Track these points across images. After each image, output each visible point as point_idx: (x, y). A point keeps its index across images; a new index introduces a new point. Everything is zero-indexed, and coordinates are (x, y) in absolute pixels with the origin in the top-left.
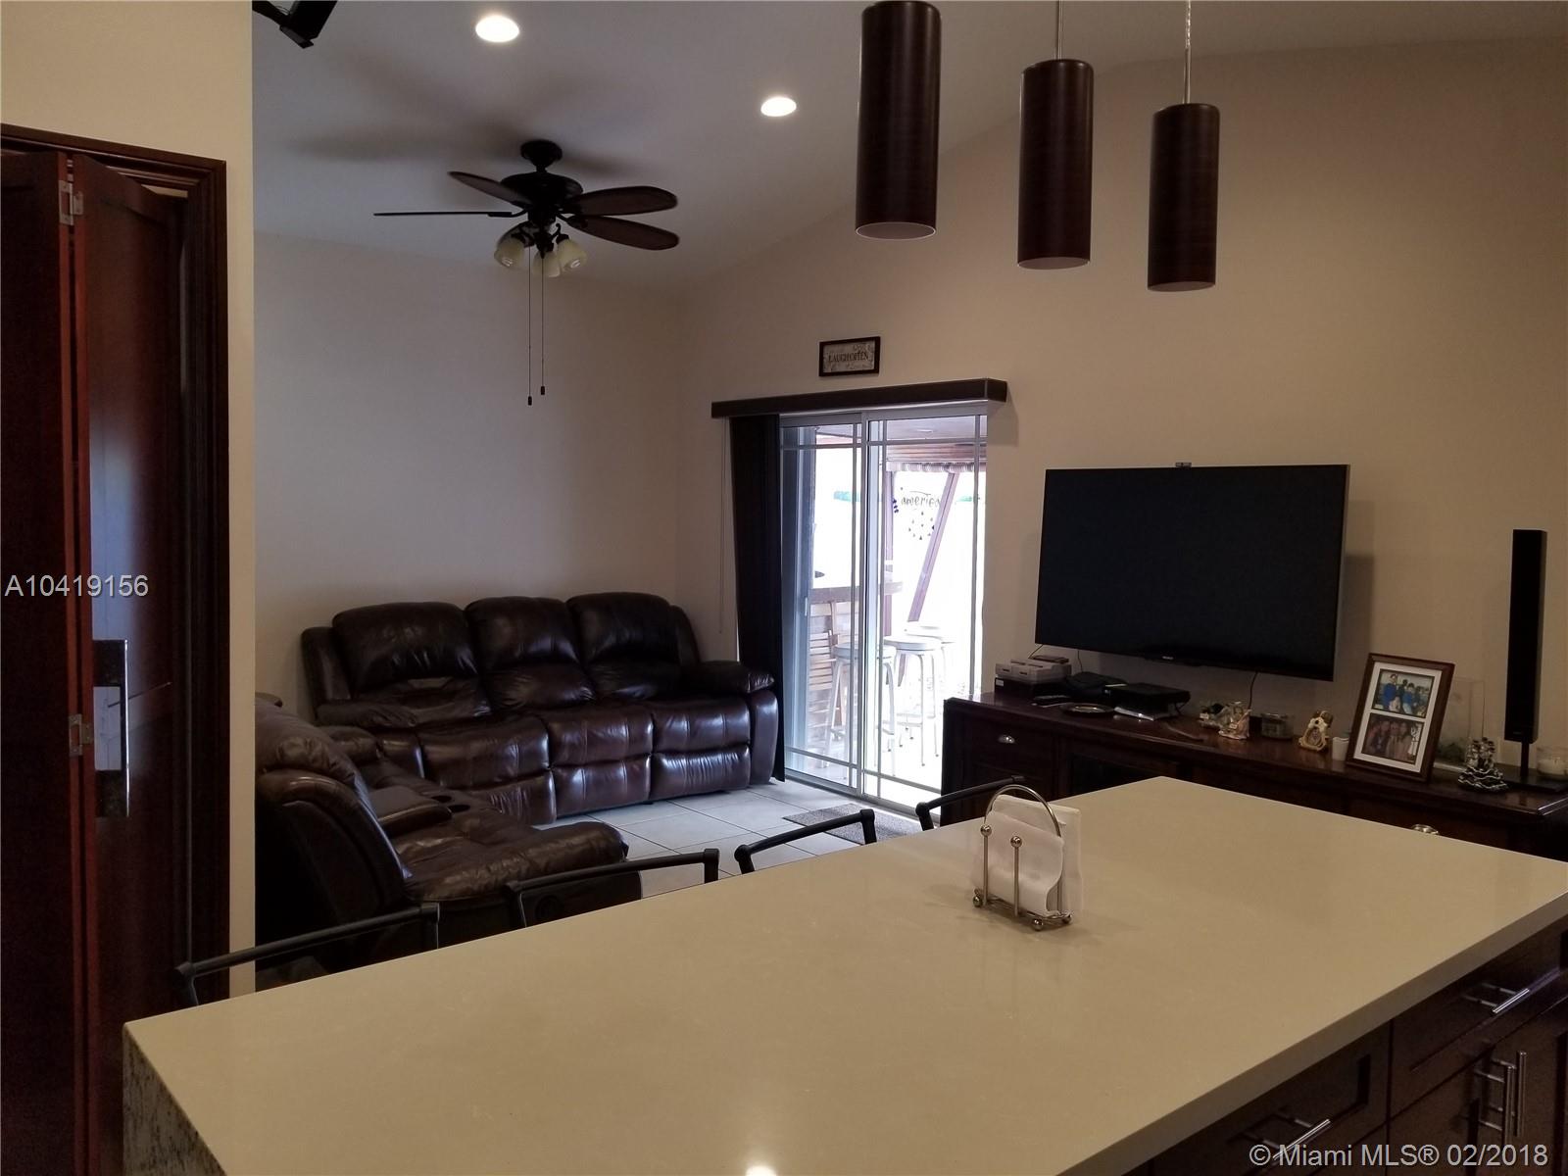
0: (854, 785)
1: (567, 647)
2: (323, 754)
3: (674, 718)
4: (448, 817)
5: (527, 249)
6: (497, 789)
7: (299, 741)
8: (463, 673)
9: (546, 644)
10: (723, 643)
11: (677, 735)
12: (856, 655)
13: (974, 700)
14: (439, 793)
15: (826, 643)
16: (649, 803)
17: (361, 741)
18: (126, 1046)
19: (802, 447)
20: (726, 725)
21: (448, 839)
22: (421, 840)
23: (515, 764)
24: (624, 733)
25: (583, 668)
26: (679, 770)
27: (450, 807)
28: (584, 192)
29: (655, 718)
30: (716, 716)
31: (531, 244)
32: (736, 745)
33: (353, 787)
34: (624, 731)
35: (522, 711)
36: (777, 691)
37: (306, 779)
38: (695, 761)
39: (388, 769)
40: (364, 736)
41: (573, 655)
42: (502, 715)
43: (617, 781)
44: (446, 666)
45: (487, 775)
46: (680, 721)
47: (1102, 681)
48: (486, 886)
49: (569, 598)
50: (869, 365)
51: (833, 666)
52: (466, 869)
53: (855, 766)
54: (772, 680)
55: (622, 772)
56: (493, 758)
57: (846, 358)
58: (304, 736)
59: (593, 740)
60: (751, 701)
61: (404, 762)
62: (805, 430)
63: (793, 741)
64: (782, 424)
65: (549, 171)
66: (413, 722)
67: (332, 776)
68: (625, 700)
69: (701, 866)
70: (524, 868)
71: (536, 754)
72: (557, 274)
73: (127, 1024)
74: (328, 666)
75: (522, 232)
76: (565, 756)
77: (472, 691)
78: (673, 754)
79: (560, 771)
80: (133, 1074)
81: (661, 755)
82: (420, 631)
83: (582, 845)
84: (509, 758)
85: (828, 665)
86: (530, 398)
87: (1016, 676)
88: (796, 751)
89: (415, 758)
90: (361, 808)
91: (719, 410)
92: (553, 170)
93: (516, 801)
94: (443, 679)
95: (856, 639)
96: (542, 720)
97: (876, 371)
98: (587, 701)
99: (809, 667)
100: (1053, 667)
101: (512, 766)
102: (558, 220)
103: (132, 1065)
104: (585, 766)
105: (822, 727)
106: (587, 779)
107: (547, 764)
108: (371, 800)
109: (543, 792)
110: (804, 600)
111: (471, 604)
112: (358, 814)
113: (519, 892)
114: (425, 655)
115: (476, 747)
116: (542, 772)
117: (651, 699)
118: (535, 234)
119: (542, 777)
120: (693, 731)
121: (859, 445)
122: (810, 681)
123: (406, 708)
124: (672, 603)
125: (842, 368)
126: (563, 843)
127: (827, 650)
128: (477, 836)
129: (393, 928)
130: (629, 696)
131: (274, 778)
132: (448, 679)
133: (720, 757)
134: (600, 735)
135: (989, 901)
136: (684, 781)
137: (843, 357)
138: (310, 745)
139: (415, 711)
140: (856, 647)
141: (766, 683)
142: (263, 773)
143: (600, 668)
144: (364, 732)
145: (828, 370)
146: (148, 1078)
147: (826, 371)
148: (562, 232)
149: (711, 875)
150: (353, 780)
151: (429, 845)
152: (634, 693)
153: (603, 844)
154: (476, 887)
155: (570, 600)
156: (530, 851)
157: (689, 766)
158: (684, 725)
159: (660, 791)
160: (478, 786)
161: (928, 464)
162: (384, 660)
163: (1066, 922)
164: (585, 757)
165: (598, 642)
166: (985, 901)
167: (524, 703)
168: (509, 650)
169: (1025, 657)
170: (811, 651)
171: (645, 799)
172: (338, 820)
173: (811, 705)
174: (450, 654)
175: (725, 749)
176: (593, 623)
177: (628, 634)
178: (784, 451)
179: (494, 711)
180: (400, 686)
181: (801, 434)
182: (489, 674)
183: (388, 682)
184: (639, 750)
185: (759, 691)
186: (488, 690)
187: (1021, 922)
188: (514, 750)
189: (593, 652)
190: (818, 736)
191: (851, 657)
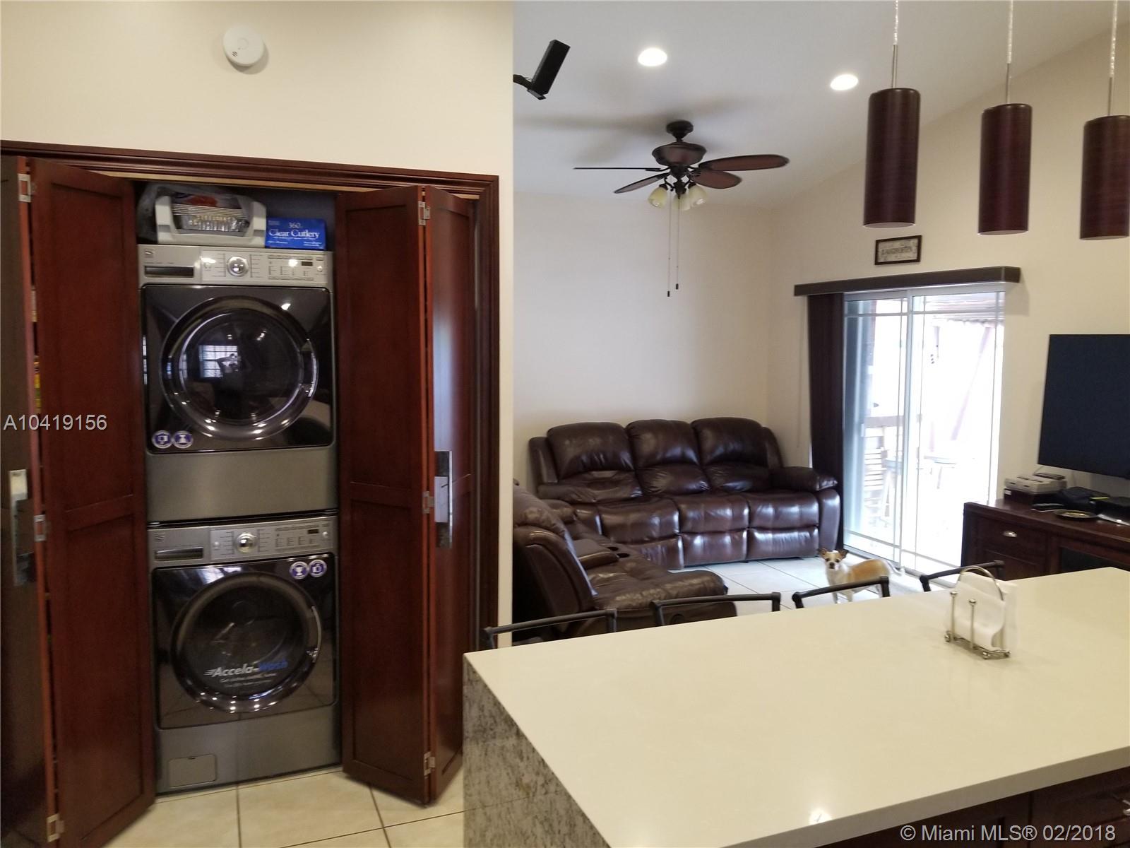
1: (691, 454)
2: (547, 517)
3: (764, 505)
4: (617, 560)
5: (668, 193)
6: (646, 545)
7: (535, 509)
8: (624, 469)
9: (677, 451)
10: (801, 455)
11: (765, 517)
12: (899, 465)
13: (990, 506)
14: (611, 545)
15: (879, 456)
16: (746, 562)
17: (565, 509)
18: (465, 666)
19: (861, 315)
20: (801, 513)
21: (616, 574)
22: (600, 573)
23: (657, 529)
25: (703, 467)
26: (767, 542)
27: (618, 554)
29: (751, 505)
30: (793, 505)
31: (671, 191)
32: (808, 526)
33: (563, 537)
34: (729, 512)
35: (662, 495)
36: (839, 490)
37: (539, 533)
38: (778, 535)
39: (581, 528)
40: (566, 507)
41: (695, 459)
42: (648, 497)
43: (724, 545)
44: (615, 465)
45: (639, 536)
46: (768, 507)
47: (1090, 494)
48: (641, 604)
49: (693, 420)
50: (913, 256)
51: (883, 473)
52: (629, 593)
53: (896, 546)
54: (836, 482)
55: (727, 539)
56: (642, 525)
57: (896, 251)
58: (535, 506)
59: (708, 517)
60: (819, 496)
61: (590, 524)
62: (864, 304)
63: (851, 525)
64: (845, 299)
65: (684, 141)
66: (595, 499)
67: (553, 531)
68: (729, 491)
69: (770, 602)
70: (663, 595)
71: (671, 523)
72: (687, 208)
73: (466, 656)
74: (544, 462)
76: (689, 526)
77: (630, 481)
78: (763, 529)
79: (686, 536)
81: (753, 529)
82: (598, 441)
83: (699, 584)
84: (653, 525)
85: (881, 472)
86: (669, 292)
87: (1020, 488)
88: (853, 533)
89: (596, 523)
90: (569, 551)
91: (799, 290)
92: (687, 139)
93: (658, 553)
94: (612, 472)
95: (900, 454)
96: (675, 502)
97: (918, 260)
98: (703, 491)
99: (864, 473)
100: (1052, 482)
101: (655, 530)
102: (690, 173)
103: (468, 674)
104: (702, 534)
105: (875, 518)
106: (704, 543)
107: (677, 531)
108: (575, 546)
109: (675, 549)
110: (861, 426)
111: (629, 424)
112: (567, 554)
113: (660, 607)
114: (602, 456)
115: (633, 517)
116: (675, 536)
117: (749, 491)
118: (674, 183)
119: (675, 539)
120: (777, 515)
121: (905, 314)
122: (865, 483)
123: (589, 490)
124: (764, 425)
125: (892, 258)
126: (687, 583)
127: (879, 461)
128: (633, 573)
129: (590, 620)
130: (733, 489)
131: (522, 530)
132: (616, 472)
133: (795, 534)
134: (712, 514)
135: (955, 639)
136: (770, 548)
137: (893, 251)
138: (541, 512)
139: (596, 492)
140: (900, 460)
141: (831, 484)
143: (713, 469)
144: (566, 504)
145: (881, 260)
147: (879, 261)
148: (692, 181)
149: (776, 607)
150: (564, 535)
151: (606, 576)
152: (737, 486)
153: (712, 585)
154: (634, 604)
155: (693, 422)
156: (667, 585)
157: (774, 539)
158: (770, 511)
159: (753, 554)
160: (633, 542)
161: (968, 320)
162: (578, 458)
163: (1006, 655)
164: (702, 528)
165: (712, 451)
166: (952, 638)
167: (663, 490)
168: (653, 455)
169: (1029, 474)
170: (866, 462)
171: (743, 558)
172: (556, 557)
173: (866, 500)
174: (616, 456)
175: (800, 529)
176: (709, 438)
177: (734, 446)
178: (849, 319)
179: (644, 494)
180: (586, 476)
181: (861, 306)
182: (641, 470)
183: (580, 473)
184: (738, 525)
185: (825, 489)
186: (640, 480)
187: (974, 653)
188: (656, 521)
189: (708, 458)
190: (870, 523)
191: (896, 467)
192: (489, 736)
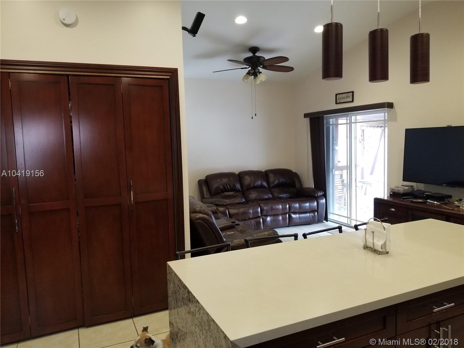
0: (349, 223)
1: (265, 184)
2: (204, 209)
3: (295, 203)
4: (234, 227)
5: (251, 77)
6: (247, 221)
7: (199, 206)
8: (238, 191)
9: (259, 183)
10: (309, 182)
11: (296, 208)
12: (348, 185)
13: (385, 199)
14: (232, 221)
15: (341, 182)
16: (288, 227)
17: (213, 207)
18: (168, 267)
19: (331, 125)
20: (310, 206)
21: (235, 232)
22: (228, 232)
23: (252, 215)
24: (281, 207)
25: (270, 189)
26: (296, 218)
27: (235, 224)
28: (266, 59)
29: (289, 203)
30: (307, 203)
31: (252, 75)
32: (313, 211)
33: (212, 218)
34: (280, 207)
35: (253, 201)
36: (325, 196)
37: (201, 215)
38: (301, 215)
39: (220, 215)
41: (266, 186)
42: (247, 202)
43: (279, 220)
44: (234, 189)
45: (244, 218)
46: (296, 204)
47: (424, 192)
50: (350, 100)
51: (343, 189)
52: (239, 239)
53: (349, 218)
54: (323, 193)
55: (280, 218)
56: (245, 213)
57: (344, 98)
58: (200, 205)
59: (272, 209)
60: (317, 199)
61: (224, 213)
62: (332, 120)
63: (330, 210)
64: (325, 118)
65: (256, 55)
66: (226, 203)
67: (207, 215)
68: (281, 198)
71: (257, 212)
72: (259, 83)
73: (168, 262)
74: (205, 189)
75: (250, 72)
76: (265, 213)
77: (240, 195)
78: (295, 213)
79: (264, 217)
80: (169, 272)
81: (291, 213)
82: (227, 180)
83: (267, 234)
84: (250, 213)
85: (342, 189)
86: (252, 117)
87: (396, 191)
88: (331, 213)
89: (226, 212)
90: (213, 222)
91: (306, 116)
92: (257, 54)
93: (252, 224)
94: (233, 192)
95: (349, 181)
96: (258, 203)
97: (353, 101)
98: (271, 199)
99: (335, 189)
100: (408, 188)
101: (251, 215)
102: (259, 68)
103: (169, 270)
104: (270, 216)
105: (340, 207)
106: (271, 219)
107: (260, 215)
108: (216, 221)
109: (260, 222)
110: (333, 170)
111: (239, 173)
112: (212, 224)
113: (249, 241)
114: (228, 186)
115: (242, 210)
116: (259, 217)
117: (288, 198)
118: (253, 72)
119: (259, 219)
120: (300, 207)
121: (348, 124)
122: (336, 193)
123: (223, 200)
124: (294, 171)
125: (342, 101)
127: (341, 184)
128: (241, 231)
131: (194, 215)
132: (234, 192)
133: (308, 215)
134: (274, 207)
136: (298, 221)
137: (343, 98)
138: (201, 207)
139: (226, 201)
140: (349, 183)
141: (321, 194)
142: (191, 214)
143: (274, 189)
144: (214, 205)
145: (338, 102)
146: (172, 272)
147: (337, 102)
148: (260, 71)
149: (296, 239)
150: (211, 216)
151: (230, 233)
152: (284, 196)
154: (241, 243)
155: (265, 171)
156: (254, 235)
157: (299, 217)
158: (297, 205)
159: (291, 223)
160: (242, 220)
161: (375, 127)
162: (218, 187)
163: (387, 253)
164: (270, 213)
165: (273, 182)
166: (366, 247)
167: (254, 199)
168: (249, 185)
169: (400, 185)
170: (336, 185)
171: (287, 225)
172: (208, 225)
173: (336, 200)
174: (234, 186)
175: (310, 212)
176: (272, 177)
177: (282, 180)
178: (326, 126)
179: (246, 201)
180: (222, 194)
181: (331, 121)
182: (244, 191)
183: (219, 193)
184: (285, 212)
185: (319, 196)
186: (244, 195)
187: (375, 253)
188: (251, 211)
189: (272, 185)
190: (338, 209)
191: (347, 186)
192: (178, 295)
